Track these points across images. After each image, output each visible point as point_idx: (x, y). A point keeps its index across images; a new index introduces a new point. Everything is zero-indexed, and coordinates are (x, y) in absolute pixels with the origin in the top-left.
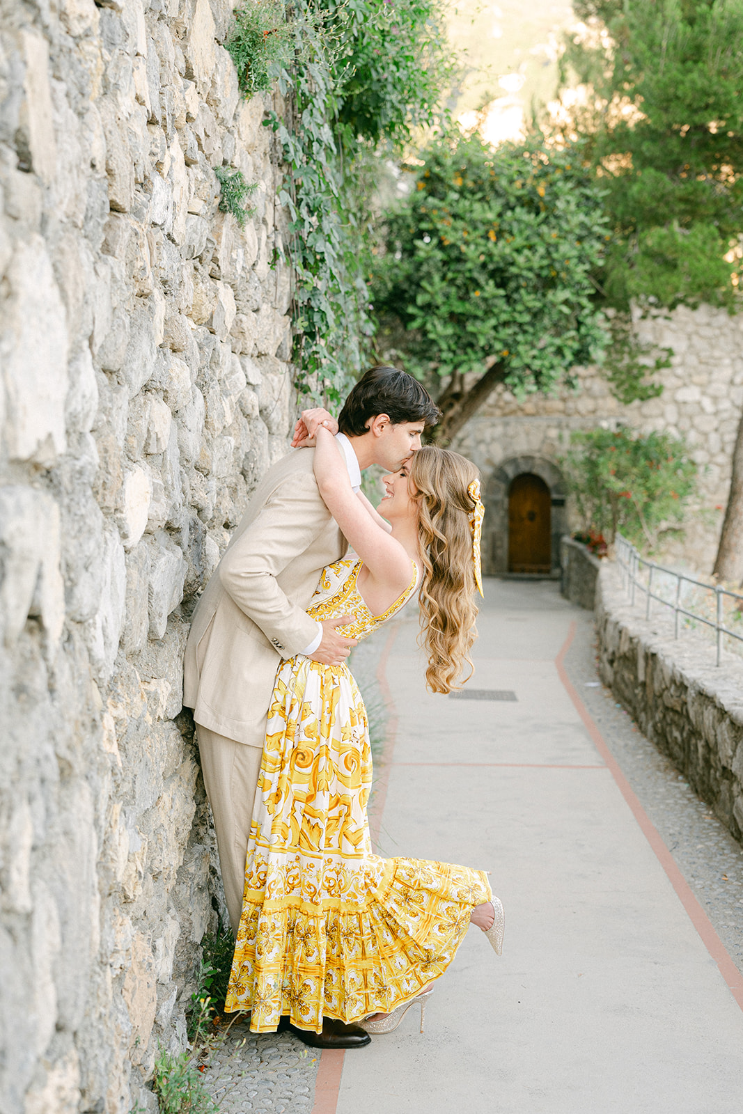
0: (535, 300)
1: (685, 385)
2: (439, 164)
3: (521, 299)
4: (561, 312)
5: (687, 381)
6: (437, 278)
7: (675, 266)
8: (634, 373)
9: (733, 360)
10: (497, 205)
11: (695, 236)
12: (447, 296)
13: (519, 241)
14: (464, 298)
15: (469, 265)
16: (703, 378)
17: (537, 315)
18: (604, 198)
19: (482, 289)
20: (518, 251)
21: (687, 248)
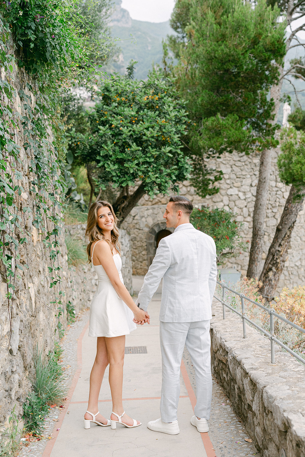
0: (156, 151)
1: (231, 187)
2: (108, 91)
3: (149, 151)
4: (169, 157)
5: (232, 185)
6: (109, 143)
7: (220, 134)
8: (206, 183)
9: (251, 175)
10: (136, 108)
11: (228, 120)
12: (114, 151)
13: (147, 124)
14: (123, 151)
15: (124, 136)
16: (239, 184)
17: (157, 158)
18: (186, 104)
19: (131, 147)
20: (147, 129)
21: (225, 125)
